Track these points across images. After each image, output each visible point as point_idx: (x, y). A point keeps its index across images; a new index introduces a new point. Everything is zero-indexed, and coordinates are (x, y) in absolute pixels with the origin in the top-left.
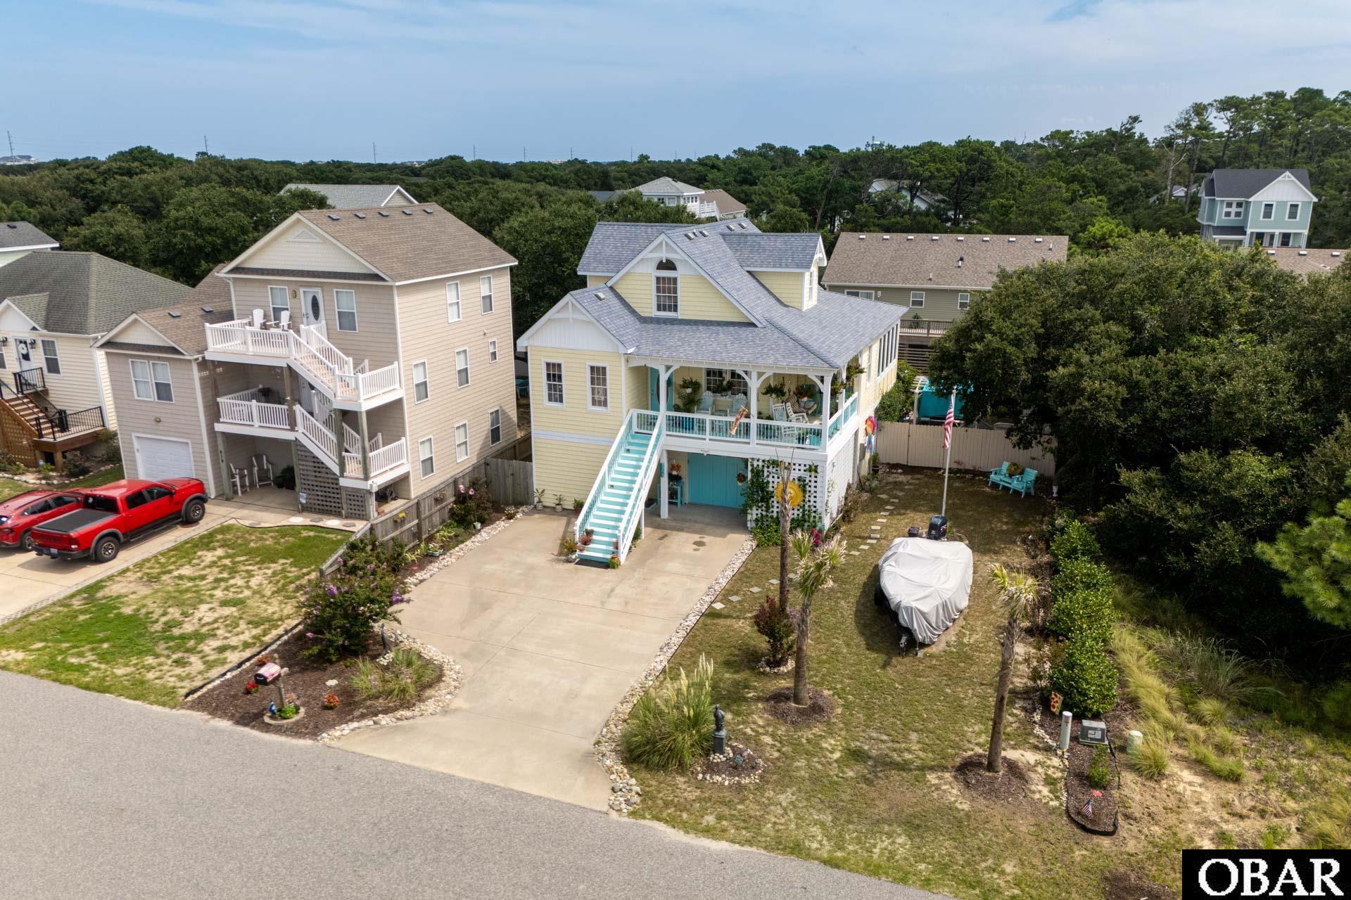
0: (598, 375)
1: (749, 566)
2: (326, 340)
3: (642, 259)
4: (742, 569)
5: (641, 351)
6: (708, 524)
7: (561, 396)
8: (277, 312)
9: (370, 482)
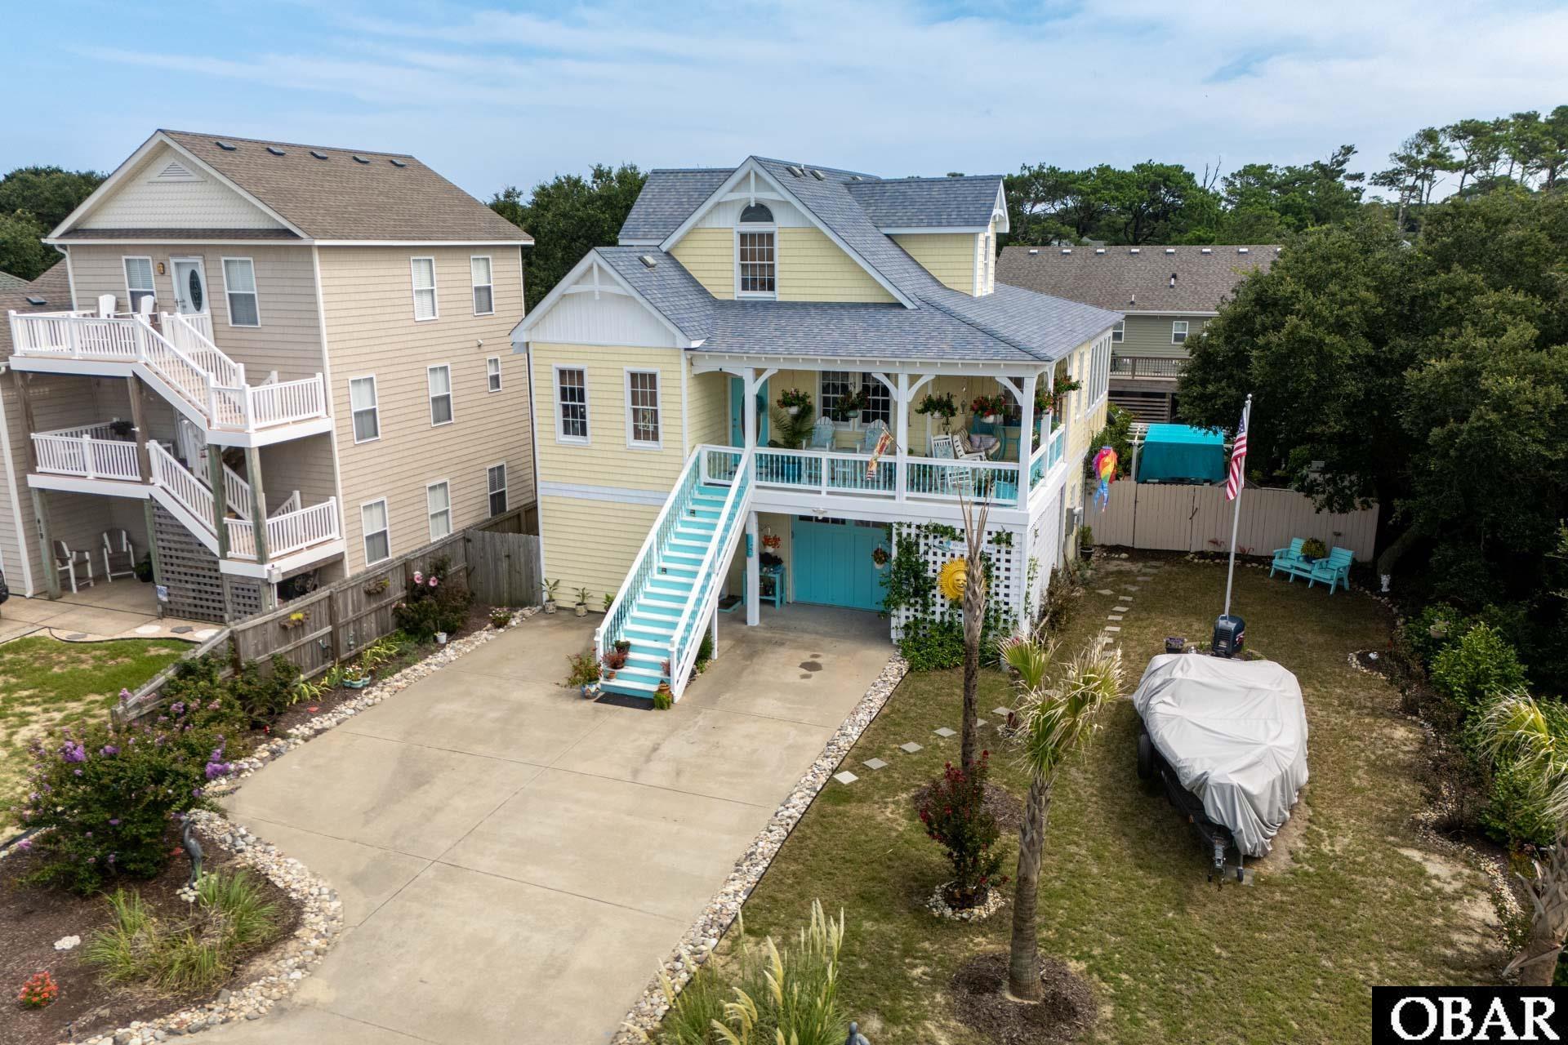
0: (643, 386)
1: (897, 705)
2: (211, 344)
3: (718, 204)
4: (886, 710)
5: (714, 346)
6: (825, 634)
7: (584, 425)
8: (136, 297)
9: (268, 566)
